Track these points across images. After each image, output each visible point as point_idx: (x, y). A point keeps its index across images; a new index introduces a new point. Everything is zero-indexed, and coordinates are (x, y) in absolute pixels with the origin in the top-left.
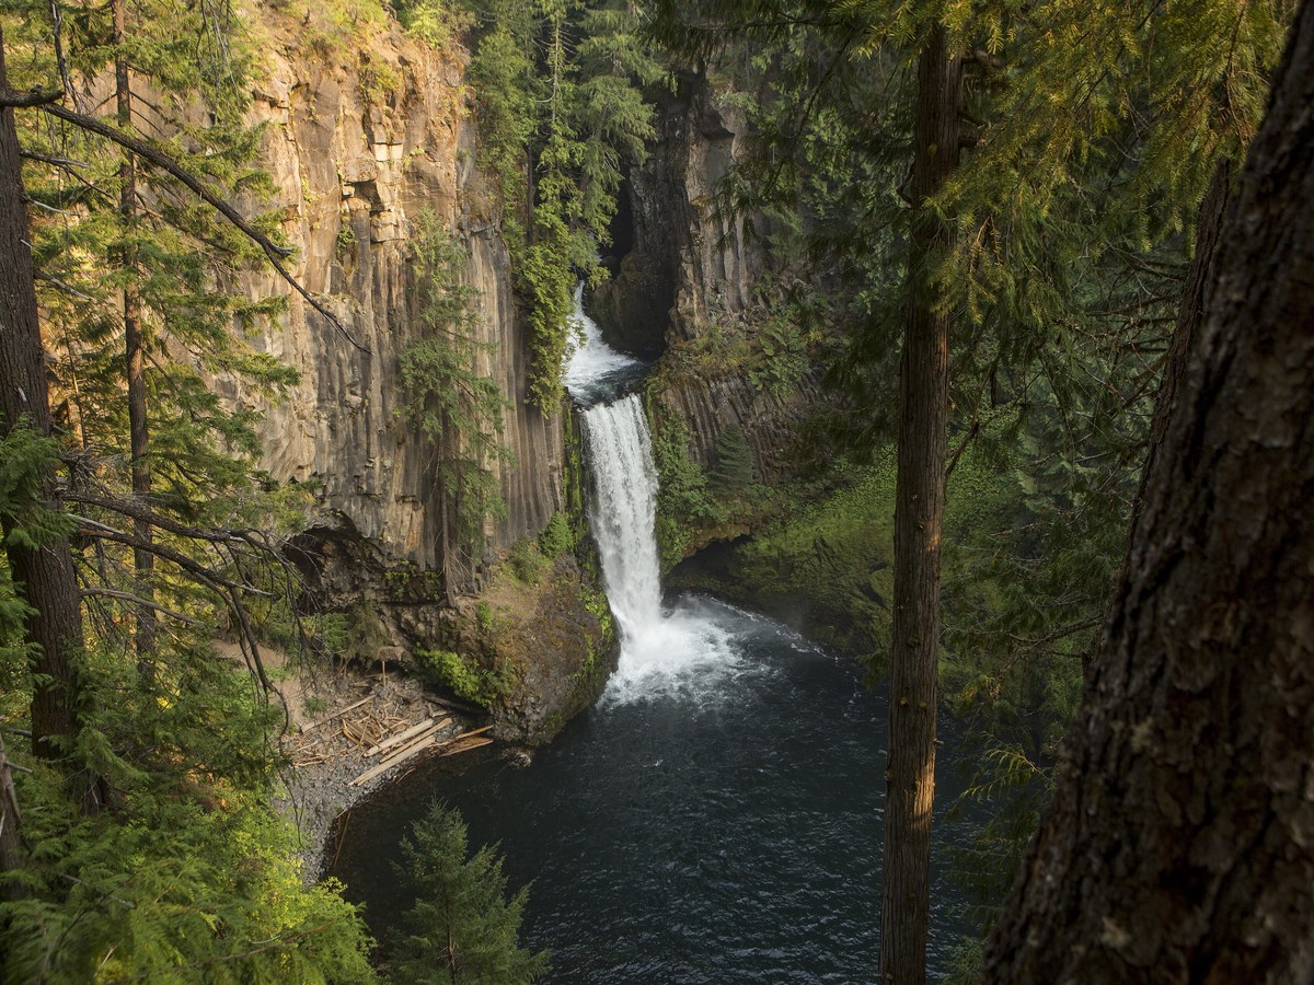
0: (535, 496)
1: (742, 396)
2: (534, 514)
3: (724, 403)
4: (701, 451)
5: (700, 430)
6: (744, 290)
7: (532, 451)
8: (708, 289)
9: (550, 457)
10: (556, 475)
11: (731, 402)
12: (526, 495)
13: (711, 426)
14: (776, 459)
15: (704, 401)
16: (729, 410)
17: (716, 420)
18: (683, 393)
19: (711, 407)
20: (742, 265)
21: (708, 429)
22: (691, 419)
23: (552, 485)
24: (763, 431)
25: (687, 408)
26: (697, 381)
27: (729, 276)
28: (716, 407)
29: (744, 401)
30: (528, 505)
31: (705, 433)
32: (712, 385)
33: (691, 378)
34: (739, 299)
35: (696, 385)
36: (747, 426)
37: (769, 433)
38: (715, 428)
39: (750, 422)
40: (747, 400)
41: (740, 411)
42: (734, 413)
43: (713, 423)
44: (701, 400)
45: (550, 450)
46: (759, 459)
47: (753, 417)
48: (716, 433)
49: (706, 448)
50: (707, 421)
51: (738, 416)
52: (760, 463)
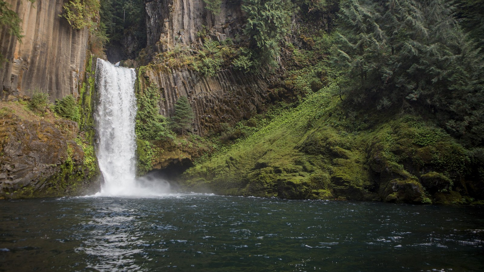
0: (57, 76)
1: (189, 82)
2: (54, 86)
3: (180, 83)
4: (167, 111)
5: (167, 97)
6: (192, 35)
7: (59, 48)
8: (175, 32)
9: (72, 62)
10: (74, 73)
11: (184, 83)
12: (51, 73)
13: (173, 96)
14: (206, 121)
16: (182, 88)
17: (175, 91)
18: (159, 75)
19: (173, 85)
20: (192, 23)
21: (171, 97)
22: (162, 89)
23: (71, 78)
24: (199, 102)
25: (160, 83)
26: (166, 69)
27: (186, 27)
28: (175, 85)
29: (190, 85)
30: (51, 79)
31: (169, 99)
32: (174, 72)
33: (163, 67)
34: (190, 38)
35: (165, 71)
36: (191, 99)
37: (203, 104)
38: (174, 96)
39: (193, 97)
40: (192, 85)
41: (188, 90)
42: (185, 90)
43: (174, 94)
44: (168, 80)
45: (73, 58)
46: (197, 120)
47: (194, 94)
48: (175, 99)
49: (169, 109)
50: (170, 93)
51: (187, 93)
52: (197, 122)
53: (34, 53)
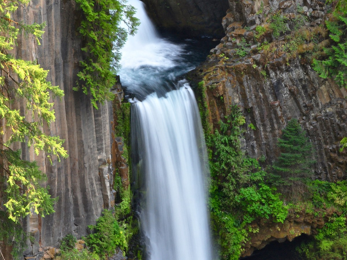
0: (84, 191)
1: (304, 87)
2: (81, 209)
3: (285, 93)
4: (260, 146)
5: (259, 123)
7: (81, 143)
9: (100, 150)
10: (106, 168)
11: (292, 93)
12: (74, 191)
13: (271, 120)
14: (340, 154)
15: (263, 91)
16: (290, 103)
17: (275, 113)
18: (241, 83)
19: (271, 99)
21: (268, 123)
22: (248, 112)
23: (101, 179)
24: (326, 124)
25: (244, 98)
26: (256, 70)
28: (276, 98)
29: (306, 92)
30: (76, 200)
31: (264, 126)
32: (273, 74)
33: (250, 66)
35: (254, 74)
36: (309, 119)
37: (333, 127)
38: (275, 121)
39: (313, 114)
40: (310, 91)
41: (301, 103)
42: (295, 104)
43: (273, 116)
44: (259, 91)
45: (100, 143)
46: (321, 155)
47: (316, 109)
48: (276, 126)
49: (265, 142)
50: (266, 113)
51: (300, 108)
52: (322, 158)
53: (50, 178)
